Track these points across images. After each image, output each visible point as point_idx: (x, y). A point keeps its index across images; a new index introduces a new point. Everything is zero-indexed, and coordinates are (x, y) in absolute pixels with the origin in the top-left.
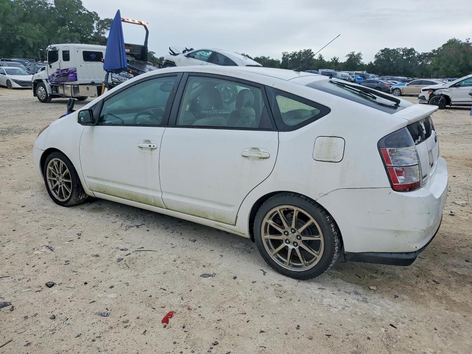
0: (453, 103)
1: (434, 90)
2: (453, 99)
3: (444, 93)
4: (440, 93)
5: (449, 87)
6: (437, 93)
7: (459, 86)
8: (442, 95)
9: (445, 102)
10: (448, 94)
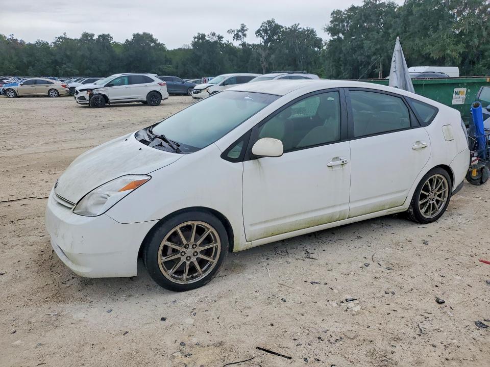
0: (111, 101)
1: (91, 90)
2: (110, 98)
3: (100, 92)
4: (97, 93)
5: (105, 87)
6: (95, 92)
7: (113, 85)
8: (99, 94)
9: (104, 101)
10: (105, 94)
